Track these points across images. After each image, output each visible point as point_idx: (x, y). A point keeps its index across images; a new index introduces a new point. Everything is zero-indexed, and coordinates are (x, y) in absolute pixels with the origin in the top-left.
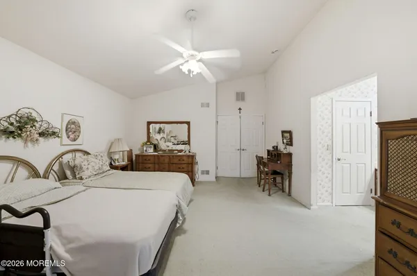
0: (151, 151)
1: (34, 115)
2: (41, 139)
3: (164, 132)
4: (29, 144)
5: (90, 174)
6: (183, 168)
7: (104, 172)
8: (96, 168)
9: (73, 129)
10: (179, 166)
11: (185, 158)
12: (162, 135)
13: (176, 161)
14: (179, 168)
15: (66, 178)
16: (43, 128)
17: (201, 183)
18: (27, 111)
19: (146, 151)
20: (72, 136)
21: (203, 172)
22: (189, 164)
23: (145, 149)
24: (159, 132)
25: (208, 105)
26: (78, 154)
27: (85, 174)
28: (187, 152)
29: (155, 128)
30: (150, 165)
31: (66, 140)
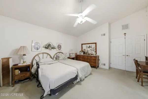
0: (82, 54)
1: (51, 44)
2: (52, 49)
3: (91, 48)
4: (50, 50)
5: (61, 59)
6: (92, 61)
7: (65, 59)
8: (63, 57)
9: (59, 47)
10: (91, 60)
11: (93, 57)
12: (90, 48)
13: (89, 58)
14: (91, 61)
15: (57, 59)
16: (52, 47)
17: (101, 68)
18: (49, 43)
19: (81, 54)
20: (59, 49)
21: (102, 64)
22: (94, 60)
23: (80, 53)
24: (89, 48)
25: (104, 35)
26: (61, 53)
27: (60, 59)
28: (94, 55)
29: (87, 46)
30: (81, 59)
31: (58, 50)
